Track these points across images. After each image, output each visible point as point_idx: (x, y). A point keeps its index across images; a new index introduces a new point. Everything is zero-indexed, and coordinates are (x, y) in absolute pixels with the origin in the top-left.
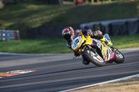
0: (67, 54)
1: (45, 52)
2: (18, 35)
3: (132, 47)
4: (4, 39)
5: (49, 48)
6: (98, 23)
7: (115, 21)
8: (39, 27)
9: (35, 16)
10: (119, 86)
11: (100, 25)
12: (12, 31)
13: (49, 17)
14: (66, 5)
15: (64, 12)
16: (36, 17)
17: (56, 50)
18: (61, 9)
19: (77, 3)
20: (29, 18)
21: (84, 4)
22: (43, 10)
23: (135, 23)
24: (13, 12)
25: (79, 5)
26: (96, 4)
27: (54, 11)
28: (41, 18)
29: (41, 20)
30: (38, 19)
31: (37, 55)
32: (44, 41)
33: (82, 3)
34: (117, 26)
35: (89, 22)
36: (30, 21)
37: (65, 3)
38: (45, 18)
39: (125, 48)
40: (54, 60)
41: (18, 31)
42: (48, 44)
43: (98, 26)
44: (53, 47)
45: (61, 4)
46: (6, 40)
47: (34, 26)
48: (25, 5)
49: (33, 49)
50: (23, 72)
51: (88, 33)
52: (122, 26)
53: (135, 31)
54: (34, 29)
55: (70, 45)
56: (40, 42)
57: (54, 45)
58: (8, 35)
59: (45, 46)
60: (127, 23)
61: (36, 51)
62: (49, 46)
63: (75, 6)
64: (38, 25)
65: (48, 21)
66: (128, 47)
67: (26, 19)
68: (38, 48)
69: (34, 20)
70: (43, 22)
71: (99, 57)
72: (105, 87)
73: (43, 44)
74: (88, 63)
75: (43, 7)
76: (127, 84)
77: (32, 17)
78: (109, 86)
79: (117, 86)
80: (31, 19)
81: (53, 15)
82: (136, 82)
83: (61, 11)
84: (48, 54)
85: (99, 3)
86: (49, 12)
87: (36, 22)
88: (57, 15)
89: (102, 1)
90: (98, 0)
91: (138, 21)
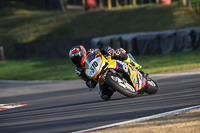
0: (72, 81)
3: (166, 71)
5: (46, 72)
6: (117, 37)
7: (142, 34)
8: (33, 42)
9: (27, 25)
11: (120, 39)
14: (72, 10)
15: (69, 21)
16: (28, 28)
18: (64, 16)
19: (87, 7)
21: (97, 9)
23: (170, 37)
25: (91, 10)
26: (114, 9)
27: (54, 19)
29: (35, 32)
31: (29, 82)
32: (38, 63)
33: (94, 7)
34: (145, 41)
35: (103, 35)
39: (155, 73)
40: (52, 90)
42: (44, 66)
43: (117, 41)
47: (25, 41)
49: (22, 74)
52: (152, 41)
53: (171, 48)
54: (25, 45)
56: (33, 64)
57: (53, 68)
59: (41, 69)
60: (159, 37)
62: (47, 69)
63: (84, 12)
65: (44, 33)
66: (160, 72)
68: (31, 71)
69: (26, 31)
70: (38, 34)
73: (37, 66)
75: (38, 13)
80: (21, 30)
81: (52, 25)
83: (65, 19)
84: (44, 81)
85: (119, 8)
86: (47, 20)
87: (28, 35)
89: (123, 5)
90: (117, 3)
91: (175, 34)
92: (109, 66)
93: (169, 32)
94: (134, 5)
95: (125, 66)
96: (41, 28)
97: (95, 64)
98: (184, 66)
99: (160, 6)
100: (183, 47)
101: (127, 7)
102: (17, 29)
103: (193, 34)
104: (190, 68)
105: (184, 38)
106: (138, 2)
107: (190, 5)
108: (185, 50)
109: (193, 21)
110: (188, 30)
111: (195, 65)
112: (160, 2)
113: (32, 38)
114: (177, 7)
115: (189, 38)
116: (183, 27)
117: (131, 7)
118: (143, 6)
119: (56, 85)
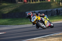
0: (20, 25)
1: (10, 24)
5: (12, 23)
7: (41, 10)
10: (43, 39)
13: (12, 9)
14: (19, 4)
15: (19, 7)
16: (6, 9)
17: (15, 23)
18: (17, 5)
19: (24, 3)
20: (3, 9)
21: (27, 3)
22: (9, 6)
25: (25, 3)
26: (32, 3)
27: (14, 6)
28: (8, 9)
30: (7, 10)
31: (6, 26)
32: (9, 20)
33: (26, 3)
36: (4, 11)
37: (19, 2)
38: (10, 9)
40: (14, 28)
42: (11, 21)
44: (13, 22)
45: (17, 3)
47: (5, 13)
48: (1, 3)
49: (4, 23)
51: (39, 15)
54: (5, 14)
55: (31, 20)
56: (8, 20)
57: (14, 21)
59: (10, 22)
61: (6, 24)
62: (12, 22)
63: (23, 4)
64: (7, 12)
65: (11, 11)
67: (1, 10)
68: (7, 22)
69: (5, 10)
70: (9, 11)
72: (37, 40)
73: (9, 21)
74: (38, 28)
75: (9, 4)
76: (47, 39)
77: (4, 9)
78: (39, 40)
79: (42, 39)
80: (4, 10)
81: (13, 8)
82: (51, 38)
83: (17, 6)
84: (11, 25)
85: (34, 2)
86: (12, 7)
87: (6, 11)
88: (15, 8)
89: (35, 2)
90: (34, 1)
91: (52, 10)
92: (38, 19)
93: (50, 10)
94: (39, 2)
95: (43, 19)
98: (55, 20)
99: (47, 2)
100: (54, 15)
101: (36, 2)
103: (57, 10)
104: (56, 21)
105: (54, 12)
106: (40, 1)
107: (56, 2)
108: (55, 15)
109: (57, 7)
110: (55, 9)
111: (58, 20)
112: (47, 1)
114: (52, 2)
115: (56, 12)
116: (54, 8)
117: (38, 2)
118: (41, 2)
119: (15, 26)
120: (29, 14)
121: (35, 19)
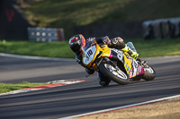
2: (63, 35)
4: (44, 40)
8: (90, 25)
9: (85, 10)
12: (55, 30)
15: (122, 6)
24: (56, 5)
27: (109, 4)
29: (92, 16)
35: (154, 19)
41: (62, 30)
46: (47, 41)
47: (83, 23)
50: (69, 83)
58: (50, 35)
65: (101, 17)
69: (84, 15)
70: (95, 18)
71: (120, 72)
77: (82, 11)
80: (79, 14)
81: (107, 10)
83: (118, 4)
88: (112, 9)
92: (103, 54)
95: (120, 55)
96: (97, 12)
97: (90, 53)
102: (76, 13)
113: (89, 21)
120: (75, 40)
121: (92, 56)
